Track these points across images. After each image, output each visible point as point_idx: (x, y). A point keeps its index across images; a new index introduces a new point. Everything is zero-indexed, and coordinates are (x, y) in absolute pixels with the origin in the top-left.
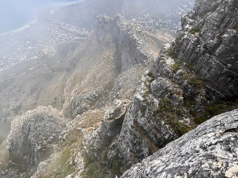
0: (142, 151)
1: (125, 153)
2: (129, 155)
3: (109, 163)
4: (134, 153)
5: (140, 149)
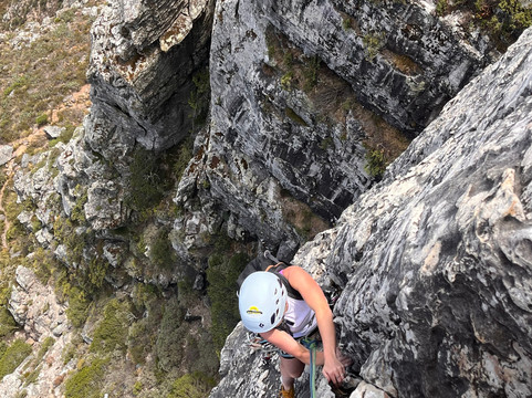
0: (341, 178)
1: (254, 211)
2: (278, 214)
3: (191, 273)
4: (302, 199)
5: (326, 173)
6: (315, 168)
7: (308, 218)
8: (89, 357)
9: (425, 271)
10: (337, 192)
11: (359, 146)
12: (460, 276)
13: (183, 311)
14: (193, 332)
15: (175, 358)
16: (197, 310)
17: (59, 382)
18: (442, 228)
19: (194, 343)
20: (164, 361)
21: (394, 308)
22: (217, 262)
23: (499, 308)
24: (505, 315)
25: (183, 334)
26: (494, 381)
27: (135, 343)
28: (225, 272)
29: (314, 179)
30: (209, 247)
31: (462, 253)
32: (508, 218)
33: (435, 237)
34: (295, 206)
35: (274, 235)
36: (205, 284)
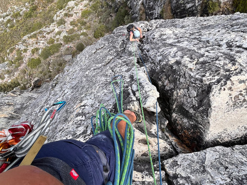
6: (152, 3)
7: (143, 13)
8: (89, 9)
9: (170, 63)
10: (152, 12)
11: (162, 6)
12: (175, 69)
13: (110, 13)
14: (110, 18)
15: (104, 21)
16: (113, 15)
17: (81, 10)
18: (178, 58)
19: (109, 20)
20: (102, 20)
21: (160, 62)
22: (122, 8)
23: (177, 78)
24: (176, 80)
25: (108, 17)
26: (165, 84)
27: (99, 13)
28: (122, 11)
29: (150, 5)
30: (122, 4)
31: (179, 67)
32: (191, 69)
33: (176, 58)
34: (143, 8)
35: (135, 11)
36: (117, 11)
